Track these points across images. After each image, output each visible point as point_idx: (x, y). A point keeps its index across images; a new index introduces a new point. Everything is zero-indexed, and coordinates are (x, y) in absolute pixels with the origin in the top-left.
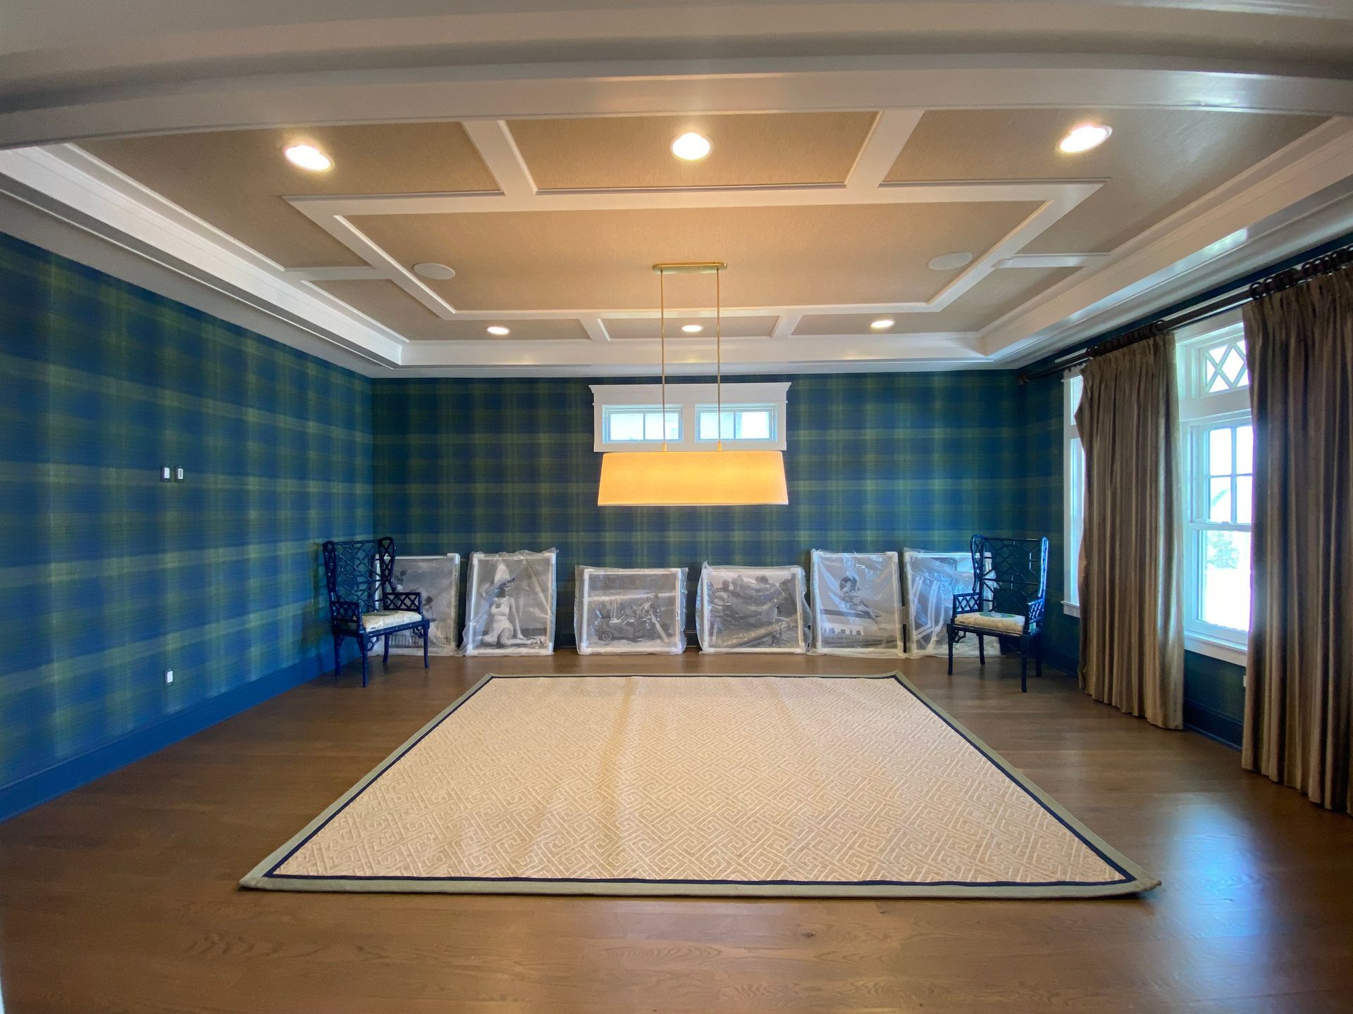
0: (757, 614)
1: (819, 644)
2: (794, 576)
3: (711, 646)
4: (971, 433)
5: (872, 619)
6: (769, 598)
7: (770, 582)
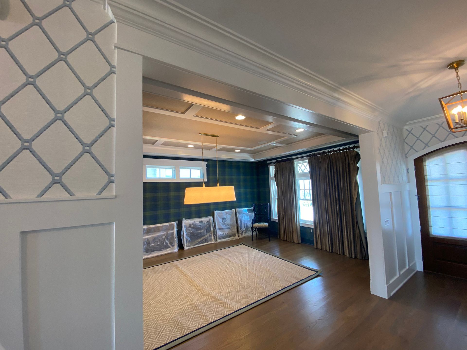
0: (201, 233)
1: (218, 239)
2: (210, 219)
3: (187, 247)
4: (248, 177)
5: (230, 229)
6: (203, 228)
7: (203, 222)
